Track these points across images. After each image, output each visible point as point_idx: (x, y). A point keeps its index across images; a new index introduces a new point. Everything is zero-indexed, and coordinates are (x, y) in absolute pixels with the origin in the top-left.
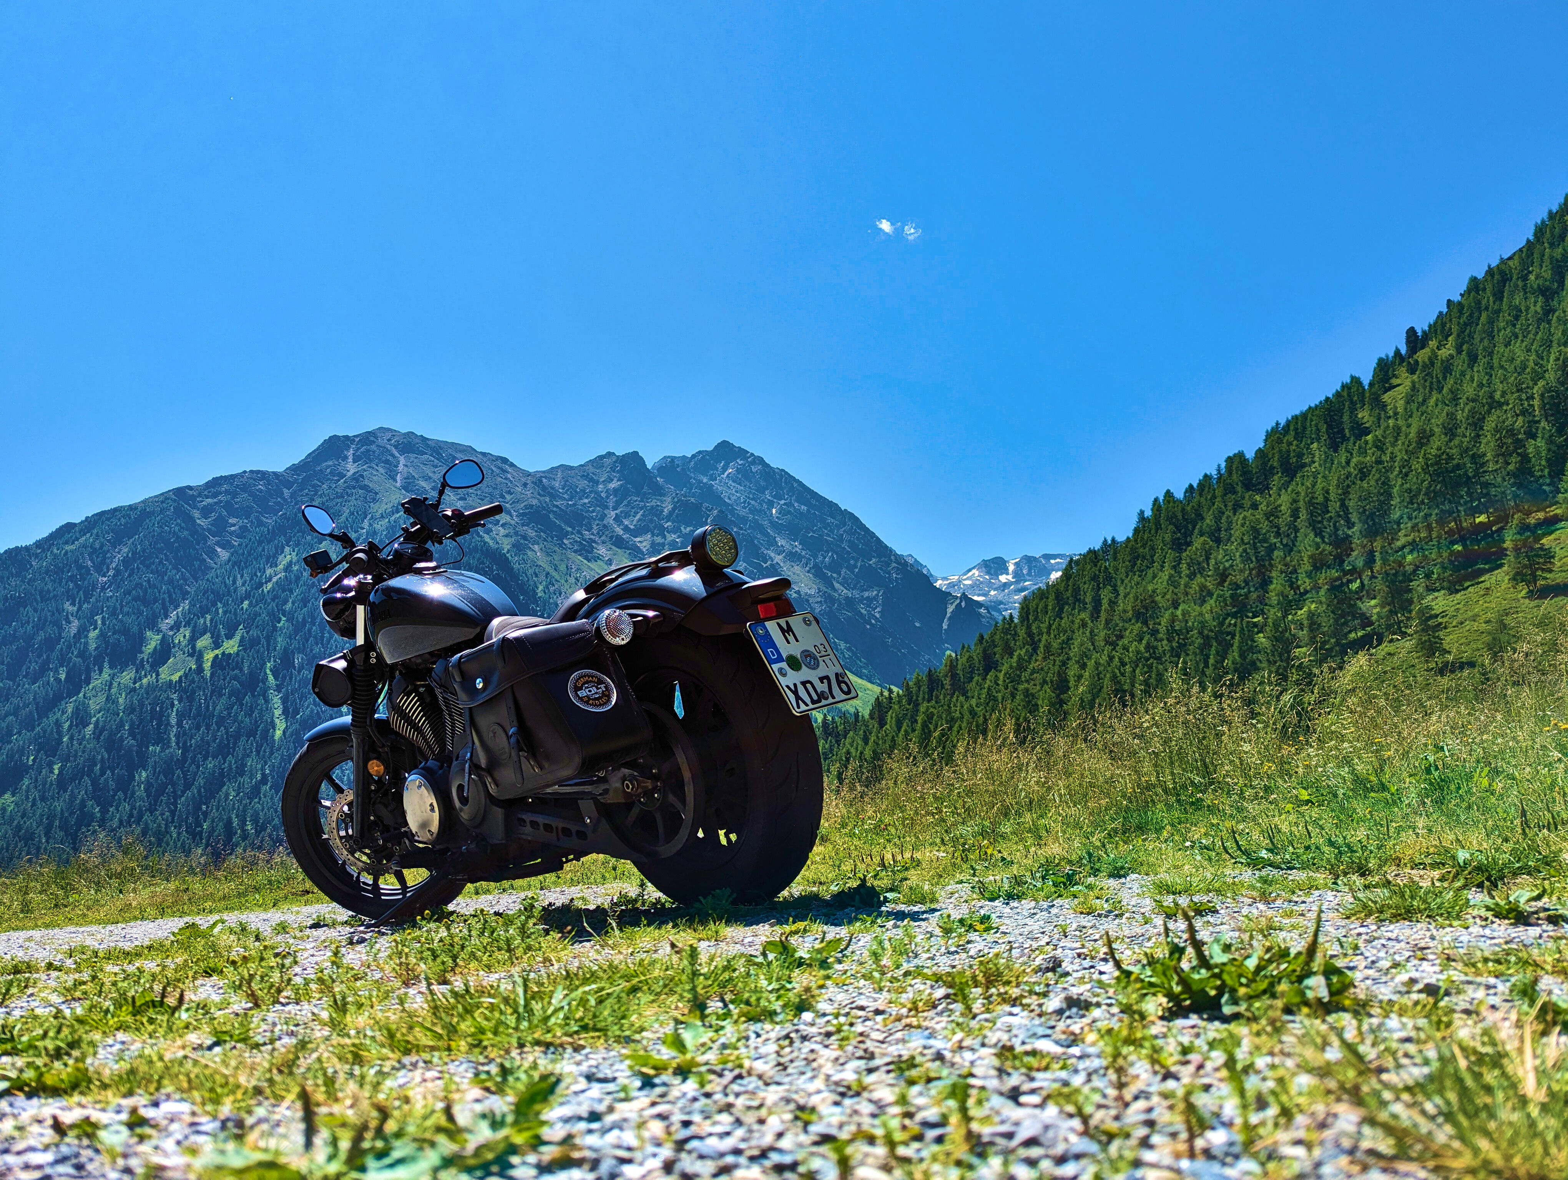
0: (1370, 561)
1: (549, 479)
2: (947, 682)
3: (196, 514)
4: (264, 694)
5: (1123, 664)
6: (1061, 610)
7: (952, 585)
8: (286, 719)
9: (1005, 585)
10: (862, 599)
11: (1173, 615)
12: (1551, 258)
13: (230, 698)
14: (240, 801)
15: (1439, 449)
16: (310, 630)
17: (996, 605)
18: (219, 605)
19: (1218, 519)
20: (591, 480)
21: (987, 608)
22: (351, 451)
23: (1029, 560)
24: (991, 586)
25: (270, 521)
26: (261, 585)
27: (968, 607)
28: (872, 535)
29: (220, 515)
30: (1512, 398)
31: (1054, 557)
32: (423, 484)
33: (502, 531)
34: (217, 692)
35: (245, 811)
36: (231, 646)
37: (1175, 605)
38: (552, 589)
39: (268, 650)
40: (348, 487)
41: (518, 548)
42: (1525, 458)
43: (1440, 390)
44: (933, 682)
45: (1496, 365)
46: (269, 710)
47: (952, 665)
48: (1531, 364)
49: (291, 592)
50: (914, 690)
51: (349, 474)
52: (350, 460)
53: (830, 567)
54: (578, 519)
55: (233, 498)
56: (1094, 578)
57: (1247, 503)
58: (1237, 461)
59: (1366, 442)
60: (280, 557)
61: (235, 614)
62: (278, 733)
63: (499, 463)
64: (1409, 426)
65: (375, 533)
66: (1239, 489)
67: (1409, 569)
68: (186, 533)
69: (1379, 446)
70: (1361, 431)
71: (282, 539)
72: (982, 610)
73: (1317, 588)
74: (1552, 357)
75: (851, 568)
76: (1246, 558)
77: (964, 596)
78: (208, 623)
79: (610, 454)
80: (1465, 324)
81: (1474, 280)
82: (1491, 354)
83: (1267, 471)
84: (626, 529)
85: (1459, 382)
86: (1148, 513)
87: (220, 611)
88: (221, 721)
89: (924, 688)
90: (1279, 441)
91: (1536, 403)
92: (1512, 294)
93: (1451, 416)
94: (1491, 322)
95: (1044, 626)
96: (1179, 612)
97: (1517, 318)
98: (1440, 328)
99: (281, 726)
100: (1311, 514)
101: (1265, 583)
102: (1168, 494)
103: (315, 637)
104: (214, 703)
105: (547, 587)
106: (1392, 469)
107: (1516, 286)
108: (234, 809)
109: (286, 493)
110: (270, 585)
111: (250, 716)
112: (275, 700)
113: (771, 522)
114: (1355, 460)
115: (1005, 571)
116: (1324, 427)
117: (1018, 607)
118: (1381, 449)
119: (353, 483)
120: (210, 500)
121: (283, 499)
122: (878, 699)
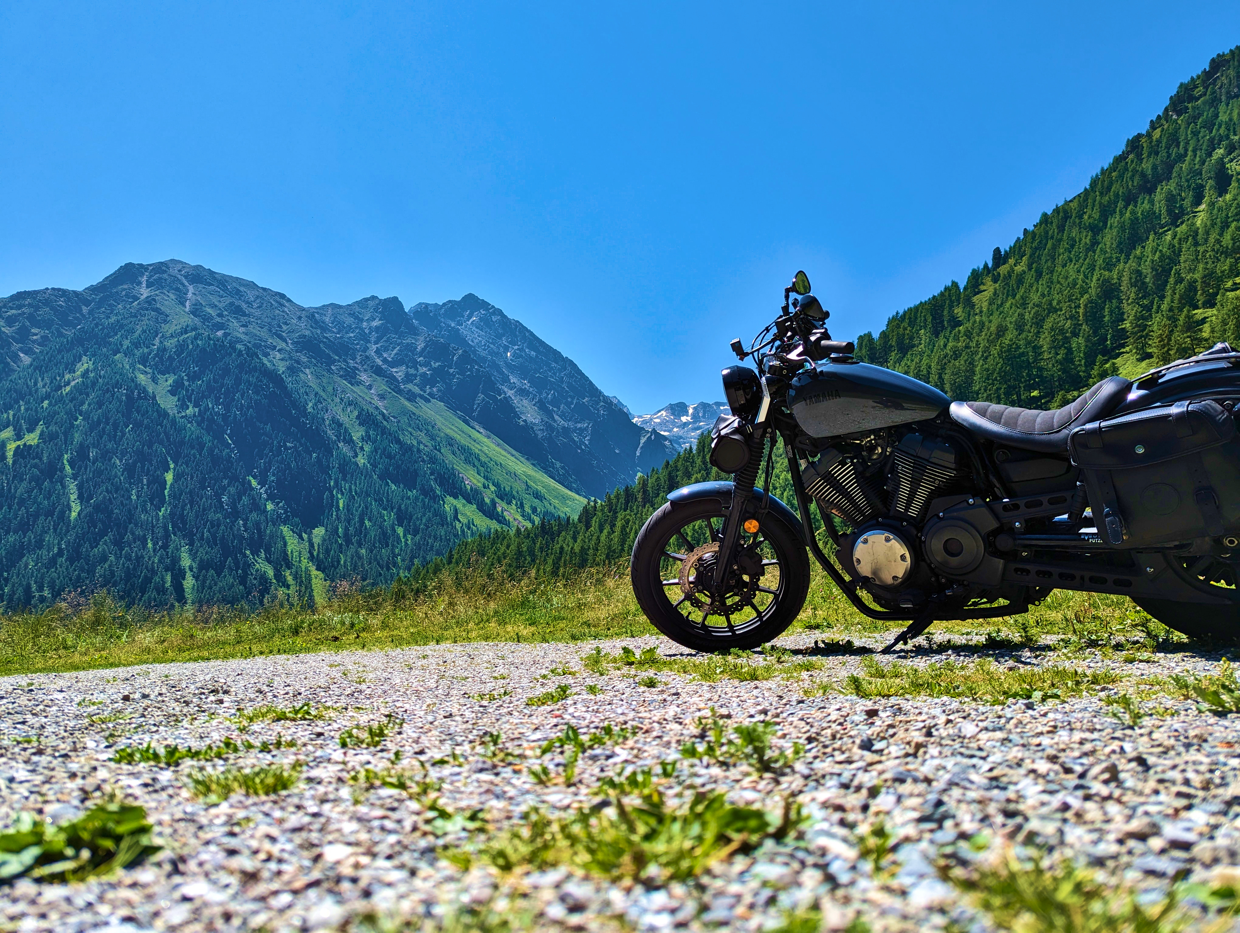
1: (321, 314)
2: (640, 496)
4: (61, 481)
7: (645, 422)
8: (81, 503)
9: (685, 424)
10: (575, 430)
12: (1100, 203)
13: (30, 483)
14: (38, 570)
15: (1011, 340)
16: (103, 429)
17: (677, 439)
18: (21, 403)
20: (357, 318)
21: (670, 441)
22: (145, 278)
23: (704, 406)
24: (674, 425)
25: (69, 333)
26: (60, 388)
27: (656, 440)
28: (587, 379)
29: (24, 324)
30: (1064, 306)
32: (209, 310)
33: (278, 356)
34: (19, 477)
35: (42, 578)
36: (32, 439)
38: (320, 406)
39: (66, 443)
40: (141, 309)
41: (292, 370)
42: (1070, 350)
43: (1014, 296)
44: (629, 495)
45: (1055, 281)
46: (66, 495)
47: (644, 483)
48: (1080, 282)
49: (88, 395)
50: (614, 502)
51: (143, 297)
52: (144, 285)
53: (552, 403)
54: (344, 350)
55: (35, 311)
58: (865, 339)
59: (959, 332)
60: (78, 365)
61: (36, 411)
62: (74, 515)
63: (277, 298)
64: (990, 322)
65: (165, 349)
69: (968, 334)
70: (956, 323)
71: (80, 349)
72: (667, 443)
74: (1095, 278)
75: (568, 404)
77: (654, 431)
78: (11, 418)
79: (373, 298)
80: (1036, 248)
81: (1045, 215)
82: (1052, 272)
83: (887, 349)
84: (385, 361)
85: (1028, 291)
87: (22, 408)
88: (22, 503)
89: (622, 500)
90: (898, 326)
91: (1081, 311)
92: (1071, 228)
93: (1021, 315)
94: (1054, 247)
97: (1073, 246)
98: (1017, 249)
99: (76, 509)
103: (109, 435)
104: (16, 486)
105: (316, 404)
106: (976, 353)
107: (1074, 223)
108: (32, 576)
109: (85, 310)
110: (68, 389)
111: (49, 499)
112: (72, 486)
113: (506, 363)
114: (950, 344)
115: (686, 413)
116: (930, 319)
117: (695, 442)
118: (969, 337)
119: (146, 305)
120: (14, 312)
121: (82, 314)
122: (585, 508)
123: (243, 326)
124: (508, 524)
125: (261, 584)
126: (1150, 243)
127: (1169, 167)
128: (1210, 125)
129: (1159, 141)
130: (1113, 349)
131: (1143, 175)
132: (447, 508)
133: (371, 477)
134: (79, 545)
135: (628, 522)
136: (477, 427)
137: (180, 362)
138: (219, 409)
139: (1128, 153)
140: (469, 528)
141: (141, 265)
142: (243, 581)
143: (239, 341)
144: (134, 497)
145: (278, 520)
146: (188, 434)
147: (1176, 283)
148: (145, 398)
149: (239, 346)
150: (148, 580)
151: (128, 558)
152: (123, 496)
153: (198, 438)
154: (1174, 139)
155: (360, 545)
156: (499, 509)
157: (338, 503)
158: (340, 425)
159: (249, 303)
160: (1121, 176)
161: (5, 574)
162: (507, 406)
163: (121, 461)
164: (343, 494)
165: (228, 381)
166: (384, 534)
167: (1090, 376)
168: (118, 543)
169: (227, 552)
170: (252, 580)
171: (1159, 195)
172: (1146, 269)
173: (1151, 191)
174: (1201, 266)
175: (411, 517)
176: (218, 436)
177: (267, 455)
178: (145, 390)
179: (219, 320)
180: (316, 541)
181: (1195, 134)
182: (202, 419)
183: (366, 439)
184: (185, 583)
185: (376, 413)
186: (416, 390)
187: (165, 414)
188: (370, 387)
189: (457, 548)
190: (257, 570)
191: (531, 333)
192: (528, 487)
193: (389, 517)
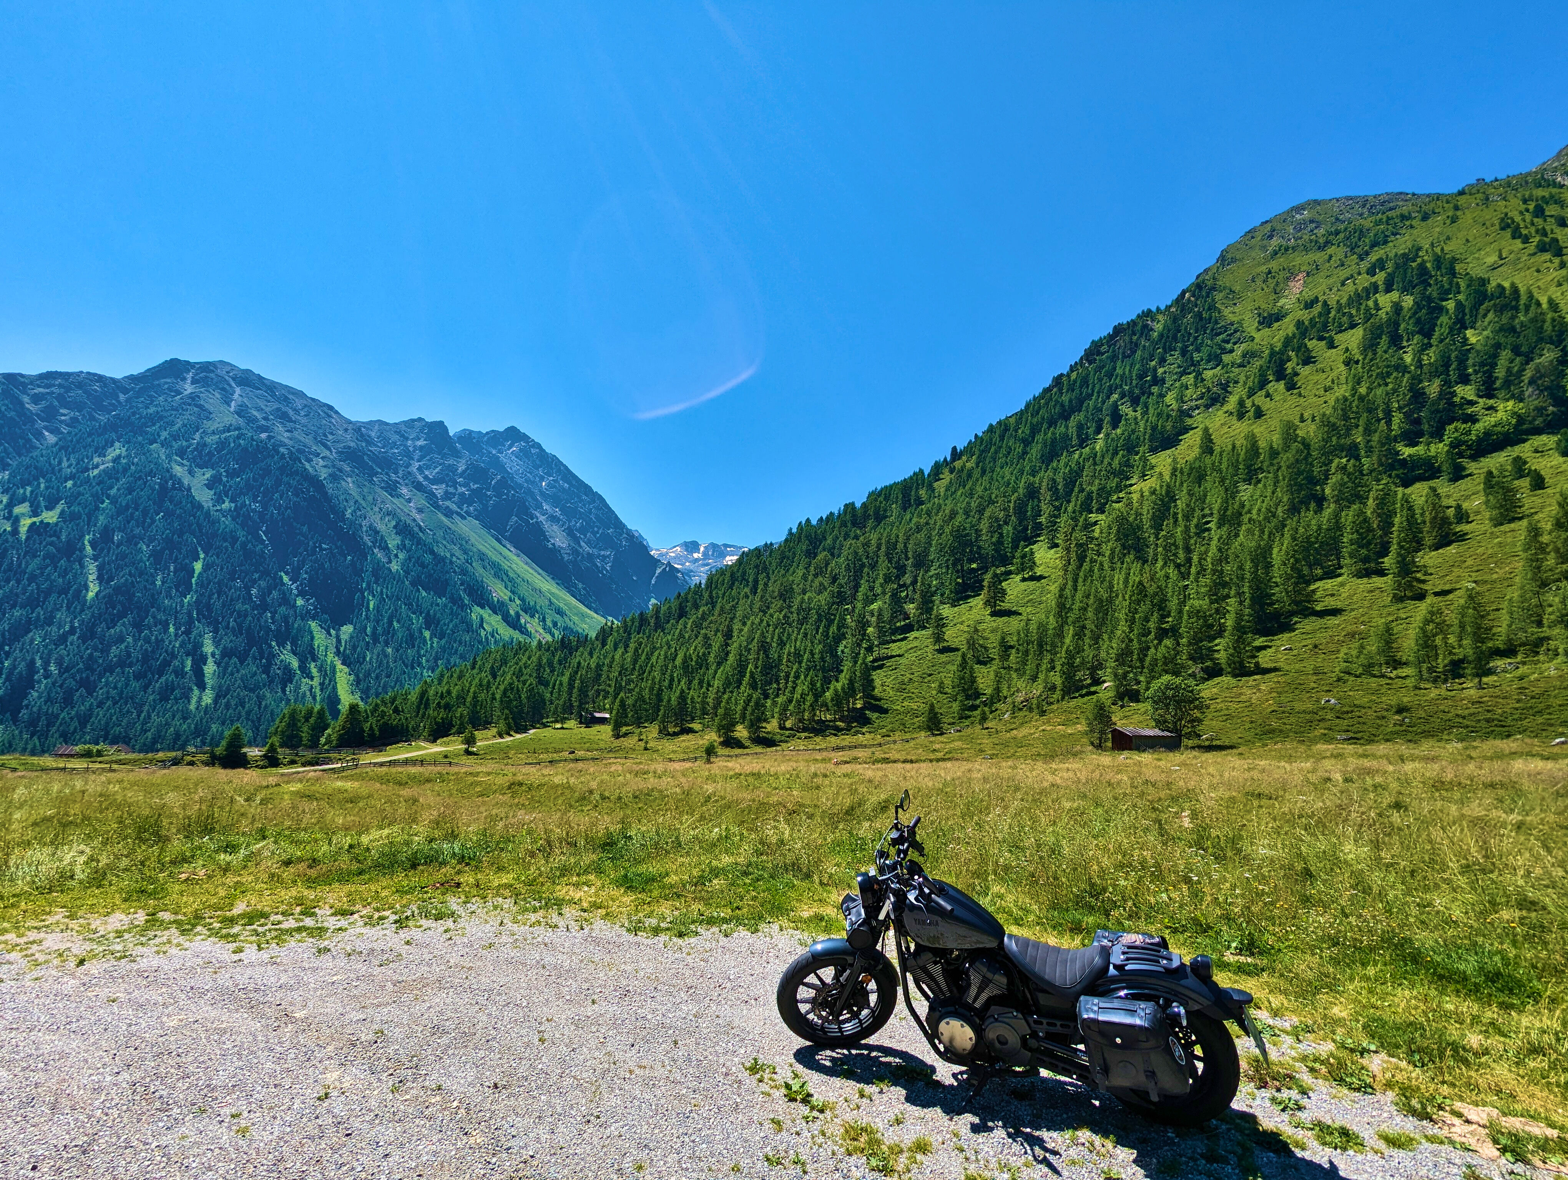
0: (914, 582)
1: (368, 429)
2: (652, 621)
3: (26, 399)
4: (80, 560)
5: (769, 625)
6: (733, 584)
7: (661, 555)
8: (100, 584)
9: (697, 560)
10: (598, 556)
11: (803, 599)
12: (1031, 422)
13: (44, 560)
14: (46, 646)
15: (960, 522)
16: (132, 514)
17: (688, 573)
18: (42, 480)
19: (834, 541)
20: (403, 436)
21: (683, 574)
22: (191, 375)
23: (714, 546)
24: (687, 559)
25: (103, 418)
26: (87, 470)
27: (671, 572)
29: (51, 403)
30: (1000, 500)
31: (730, 546)
32: (255, 413)
33: (321, 462)
34: (31, 553)
35: (49, 654)
36: (50, 517)
37: (804, 592)
38: (359, 513)
39: (88, 525)
40: (184, 403)
41: (334, 477)
42: (1001, 534)
43: (964, 487)
44: (643, 620)
45: (995, 479)
46: (85, 576)
47: (657, 609)
48: (1012, 482)
49: (118, 480)
50: (629, 624)
51: (186, 393)
52: (189, 381)
53: (580, 530)
54: (388, 464)
55: (66, 392)
56: (757, 566)
57: (852, 535)
58: (850, 507)
59: (922, 510)
60: (110, 450)
61: (58, 490)
62: (91, 595)
63: (325, 409)
64: (946, 505)
65: (205, 445)
66: (849, 525)
67: (934, 589)
68: (13, 414)
69: (929, 513)
70: (920, 502)
71: (114, 435)
72: (679, 575)
73: (884, 593)
74: (1023, 481)
75: (594, 533)
76: (848, 569)
77: (669, 564)
78: (28, 494)
79: (420, 419)
80: (983, 451)
81: (991, 426)
82: (993, 471)
83: (866, 517)
84: (426, 478)
85: (974, 484)
86: (794, 530)
87: (42, 486)
88: (32, 578)
89: (637, 624)
90: (876, 500)
91: (1012, 505)
92: (1009, 438)
93: (968, 503)
94: (996, 452)
95: (720, 593)
96: (806, 597)
97: (1009, 453)
98: (969, 449)
99: (93, 589)
100: (888, 548)
101: (857, 587)
102: (808, 520)
103: (137, 521)
104: (27, 562)
105: (354, 511)
106: (934, 529)
107: (1011, 435)
108: (38, 651)
109: (122, 397)
110: (96, 472)
111: (64, 577)
112: (91, 567)
113: (540, 491)
114: (915, 520)
115: (698, 551)
116: (900, 496)
117: (705, 576)
118: (929, 515)
119: (189, 401)
120: (41, 390)
121: (119, 402)
122: (602, 628)
123: (288, 431)
124: (529, 635)
125: (284, 673)
126: (1064, 459)
127: (1081, 402)
128: (1110, 375)
129: (1075, 381)
130: (1032, 537)
131: (1062, 405)
132: (474, 616)
133: (403, 582)
134: (94, 625)
135: (640, 644)
136: (508, 546)
137: (220, 458)
138: (256, 506)
139: (1053, 387)
140: (493, 636)
141: (188, 362)
142: (266, 670)
143: (284, 445)
144: (159, 583)
145: (306, 615)
146: (222, 526)
147: (1079, 492)
148: (180, 490)
149: (282, 450)
150: (166, 663)
151: (147, 640)
152: (147, 581)
153: (231, 532)
154: (1085, 382)
155: (387, 644)
156: (523, 621)
157: (368, 604)
158: (377, 532)
159: (296, 411)
160: (1047, 404)
161: (7, 648)
162: (538, 531)
163: (148, 546)
164: (374, 596)
165: (269, 482)
166: (412, 636)
167: (1014, 557)
168: (138, 626)
169: (252, 641)
170: (276, 670)
171: (1073, 422)
172: (1059, 479)
173: (1067, 418)
174: (1097, 482)
175: (439, 622)
176: (253, 532)
177: (301, 554)
178: (180, 482)
179: (263, 422)
180: (344, 637)
181: (1100, 380)
182: (236, 514)
183: (402, 547)
184: (205, 668)
185: (413, 524)
186: (454, 507)
187: (200, 506)
188: (409, 501)
189: (481, 655)
190: (282, 661)
191: (566, 467)
192: (551, 603)
193: (417, 621)
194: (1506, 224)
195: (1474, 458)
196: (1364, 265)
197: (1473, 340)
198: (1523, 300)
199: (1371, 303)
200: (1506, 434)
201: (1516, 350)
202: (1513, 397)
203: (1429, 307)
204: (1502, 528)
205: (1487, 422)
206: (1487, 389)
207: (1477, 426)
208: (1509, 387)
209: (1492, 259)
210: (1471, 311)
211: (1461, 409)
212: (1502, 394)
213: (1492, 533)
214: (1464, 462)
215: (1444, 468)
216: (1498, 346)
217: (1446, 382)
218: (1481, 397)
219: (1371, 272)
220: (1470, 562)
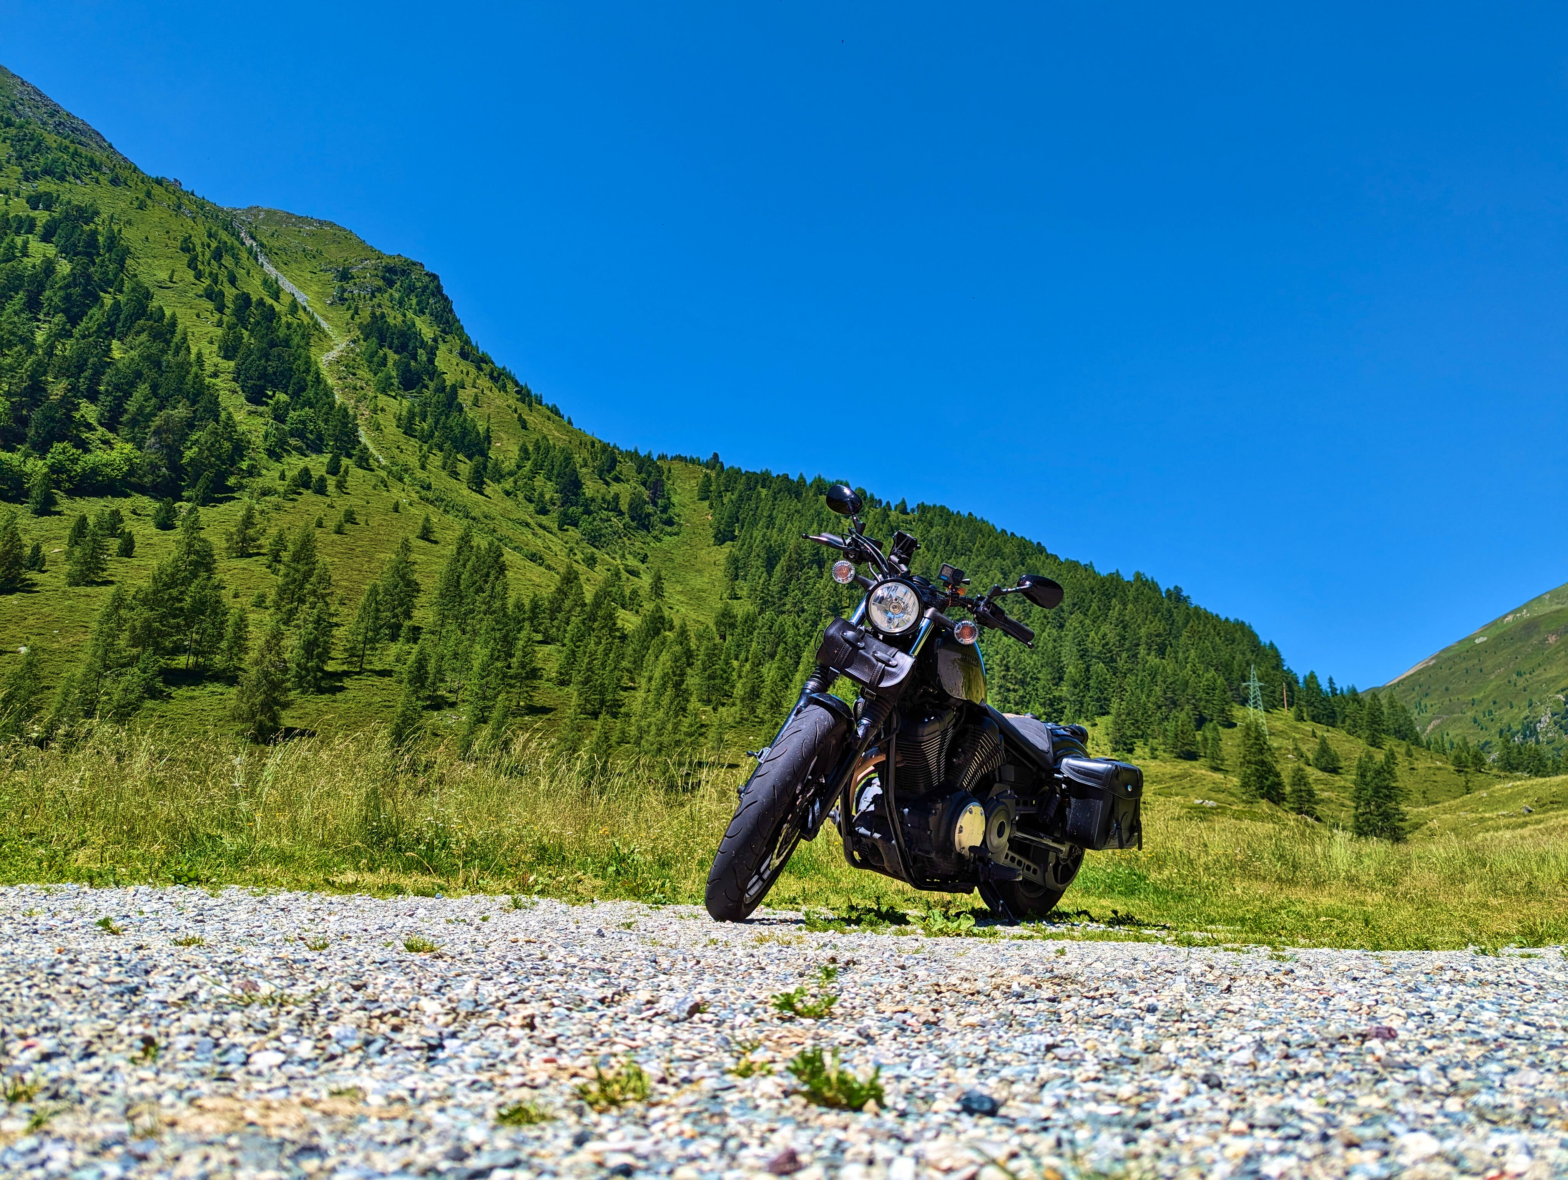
194: (187, 247)
195: (71, 494)
196: (27, 188)
197: (116, 354)
198: (177, 339)
199: (19, 241)
200: (113, 480)
201: (154, 388)
202: (133, 440)
203: (85, 289)
204: (77, 589)
205: (98, 456)
206: (111, 418)
207: (88, 457)
208: (133, 427)
209: (163, 275)
210: (126, 320)
211: (76, 428)
212: (124, 431)
213: (64, 592)
214: (59, 495)
215: (34, 493)
216: (139, 375)
217: (73, 388)
218: (102, 425)
219: (34, 202)
220: (31, 621)
